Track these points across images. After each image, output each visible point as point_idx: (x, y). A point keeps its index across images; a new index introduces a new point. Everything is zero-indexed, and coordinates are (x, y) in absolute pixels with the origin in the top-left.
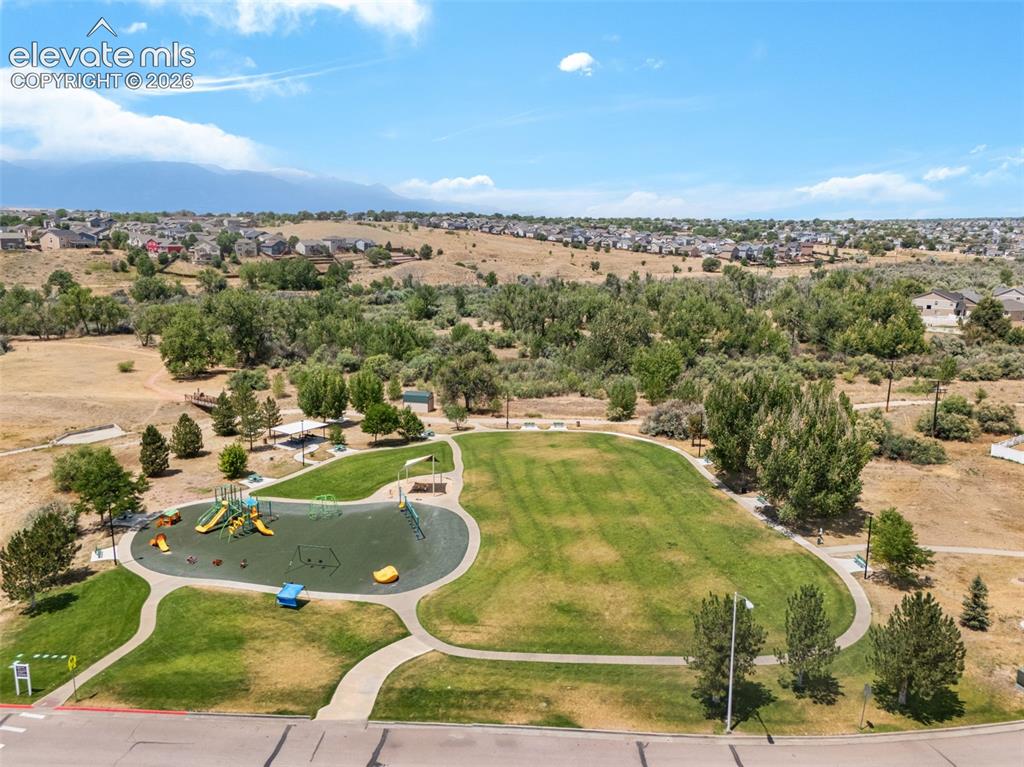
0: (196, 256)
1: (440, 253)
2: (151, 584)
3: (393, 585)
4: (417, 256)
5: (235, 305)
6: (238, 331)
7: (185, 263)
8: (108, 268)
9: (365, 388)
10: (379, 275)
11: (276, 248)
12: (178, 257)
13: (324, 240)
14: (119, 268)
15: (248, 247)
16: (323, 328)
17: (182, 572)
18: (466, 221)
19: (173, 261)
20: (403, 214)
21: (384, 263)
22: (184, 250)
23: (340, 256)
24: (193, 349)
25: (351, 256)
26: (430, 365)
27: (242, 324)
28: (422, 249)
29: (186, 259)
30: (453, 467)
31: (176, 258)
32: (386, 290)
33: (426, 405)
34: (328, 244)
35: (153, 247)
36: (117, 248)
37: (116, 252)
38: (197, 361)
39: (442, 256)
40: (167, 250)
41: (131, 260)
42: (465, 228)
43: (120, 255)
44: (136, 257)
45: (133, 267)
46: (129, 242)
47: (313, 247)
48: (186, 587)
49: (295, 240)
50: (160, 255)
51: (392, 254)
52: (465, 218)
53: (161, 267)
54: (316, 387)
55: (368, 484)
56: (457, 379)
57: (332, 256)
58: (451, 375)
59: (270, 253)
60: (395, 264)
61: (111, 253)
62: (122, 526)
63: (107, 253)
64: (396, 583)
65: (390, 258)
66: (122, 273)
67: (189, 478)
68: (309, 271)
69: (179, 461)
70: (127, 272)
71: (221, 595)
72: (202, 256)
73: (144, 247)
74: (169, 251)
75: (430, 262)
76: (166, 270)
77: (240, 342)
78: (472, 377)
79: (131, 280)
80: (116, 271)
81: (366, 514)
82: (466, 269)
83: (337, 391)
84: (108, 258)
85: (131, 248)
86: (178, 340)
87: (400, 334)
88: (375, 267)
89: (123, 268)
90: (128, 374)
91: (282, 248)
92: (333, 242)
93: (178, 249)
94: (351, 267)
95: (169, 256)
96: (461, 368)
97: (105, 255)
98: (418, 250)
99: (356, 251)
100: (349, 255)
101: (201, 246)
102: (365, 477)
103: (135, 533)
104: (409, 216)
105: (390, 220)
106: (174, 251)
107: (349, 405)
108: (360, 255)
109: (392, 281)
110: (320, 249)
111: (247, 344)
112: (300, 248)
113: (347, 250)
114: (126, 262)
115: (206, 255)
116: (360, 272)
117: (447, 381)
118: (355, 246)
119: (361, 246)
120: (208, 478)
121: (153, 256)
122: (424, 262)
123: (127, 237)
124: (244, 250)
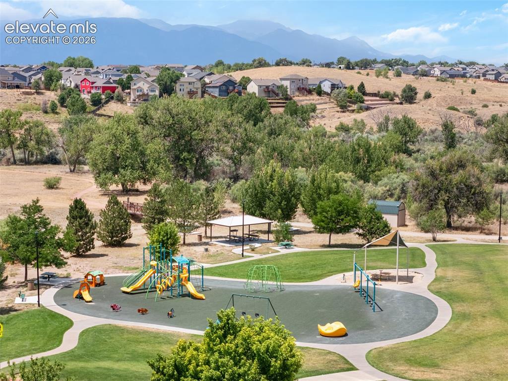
0: (132, 97)
1: (428, 96)
2: (73, 321)
3: (341, 339)
4: (397, 100)
5: (174, 112)
6: (176, 144)
7: (119, 105)
8: (37, 110)
9: (320, 188)
10: (348, 119)
11: (224, 88)
12: (112, 98)
13: (281, 79)
14: (49, 110)
15: (191, 87)
16: (274, 150)
17: (105, 316)
18: (464, 69)
19: (107, 102)
20: (382, 62)
21: (355, 107)
22: (120, 89)
23: (301, 98)
24: (125, 160)
25: (314, 98)
26: (404, 185)
27: (181, 136)
28: (404, 91)
29: (121, 100)
30: (424, 264)
31: (110, 99)
32: (355, 134)
33: (396, 217)
34: (287, 83)
35: (86, 87)
36: (49, 89)
37: (48, 93)
38: (128, 173)
39: (430, 100)
40: (100, 91)
41: (62, 101)
42: (463, 76)
43: (51, 96)
44: (67, 99)
45: (64, 109)
46: (62, 82)
47: (267, 87)
48: (110, 325)
49: (246, 81)
50: (93, 96)
51: (366, 98)
52: (464, 66)
53: (93, 108)
54: (262, 184)
55: (319, 272)
56: (436, 183)
57: (291, 99)
58: (429, 178)
59: (217, 95)
60: (368, 108)
61: (42, 94)
62: (45, 285)
63: (38, 93)
64: (344, 338)
65: (362, 102)
66: (52, 115)
67: (115, 260)
68: (262, 110)
69: (105, 249)
70: (57, 113)
71: (145, 332)
72: (139, 96)
73: (77, 86)
74: (103, 92)
75: (414, 106)
76: (98, 112)
77: (177, 158)
78: (454, 182)
79: (60, 123)
80: (46, 112)
81: (315, 292)
82: (461, 114)
83: (286, 187)
84: (39, 99)
85: (63, 88)
86: (110, 147)
87: (367, 151)
88: (343, 112)
89: (54, 110)
90: (53, 190)
91: (231, 88)
92: (292, 81)
93: (113, 89)
94: (314, 110)
95: (103, 97)
96: (441, 170)
97: (35, 96)
98: (399, 92)
99: (320, 93)
100: (311, 97)
101: (138, 85)
102: (314, 267)
103: (58, 289)
104: (389, 64)
105: (366, 68)
106: (109, 91)
107: (300, 209)
108: (325, 98)
109: (364, 125)
110: (275, 89)
111: (185, 160)
112: (252, 88)
113: (310, 92)
114: (56, 102)
115: (144, 95)
116: (324, 117)
117: (424, 186)
118: (320, 87)
119: (326, 87)
120: (135, 261)
121: (85, 96)
122: (407, 106)
123: (60, 77)
124: (186, 90)
